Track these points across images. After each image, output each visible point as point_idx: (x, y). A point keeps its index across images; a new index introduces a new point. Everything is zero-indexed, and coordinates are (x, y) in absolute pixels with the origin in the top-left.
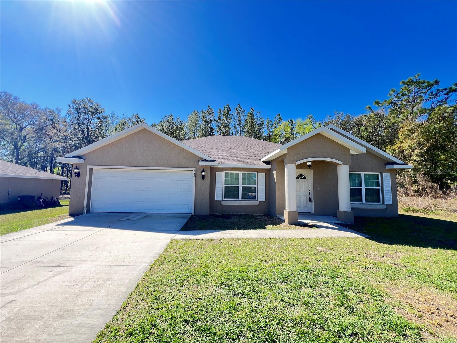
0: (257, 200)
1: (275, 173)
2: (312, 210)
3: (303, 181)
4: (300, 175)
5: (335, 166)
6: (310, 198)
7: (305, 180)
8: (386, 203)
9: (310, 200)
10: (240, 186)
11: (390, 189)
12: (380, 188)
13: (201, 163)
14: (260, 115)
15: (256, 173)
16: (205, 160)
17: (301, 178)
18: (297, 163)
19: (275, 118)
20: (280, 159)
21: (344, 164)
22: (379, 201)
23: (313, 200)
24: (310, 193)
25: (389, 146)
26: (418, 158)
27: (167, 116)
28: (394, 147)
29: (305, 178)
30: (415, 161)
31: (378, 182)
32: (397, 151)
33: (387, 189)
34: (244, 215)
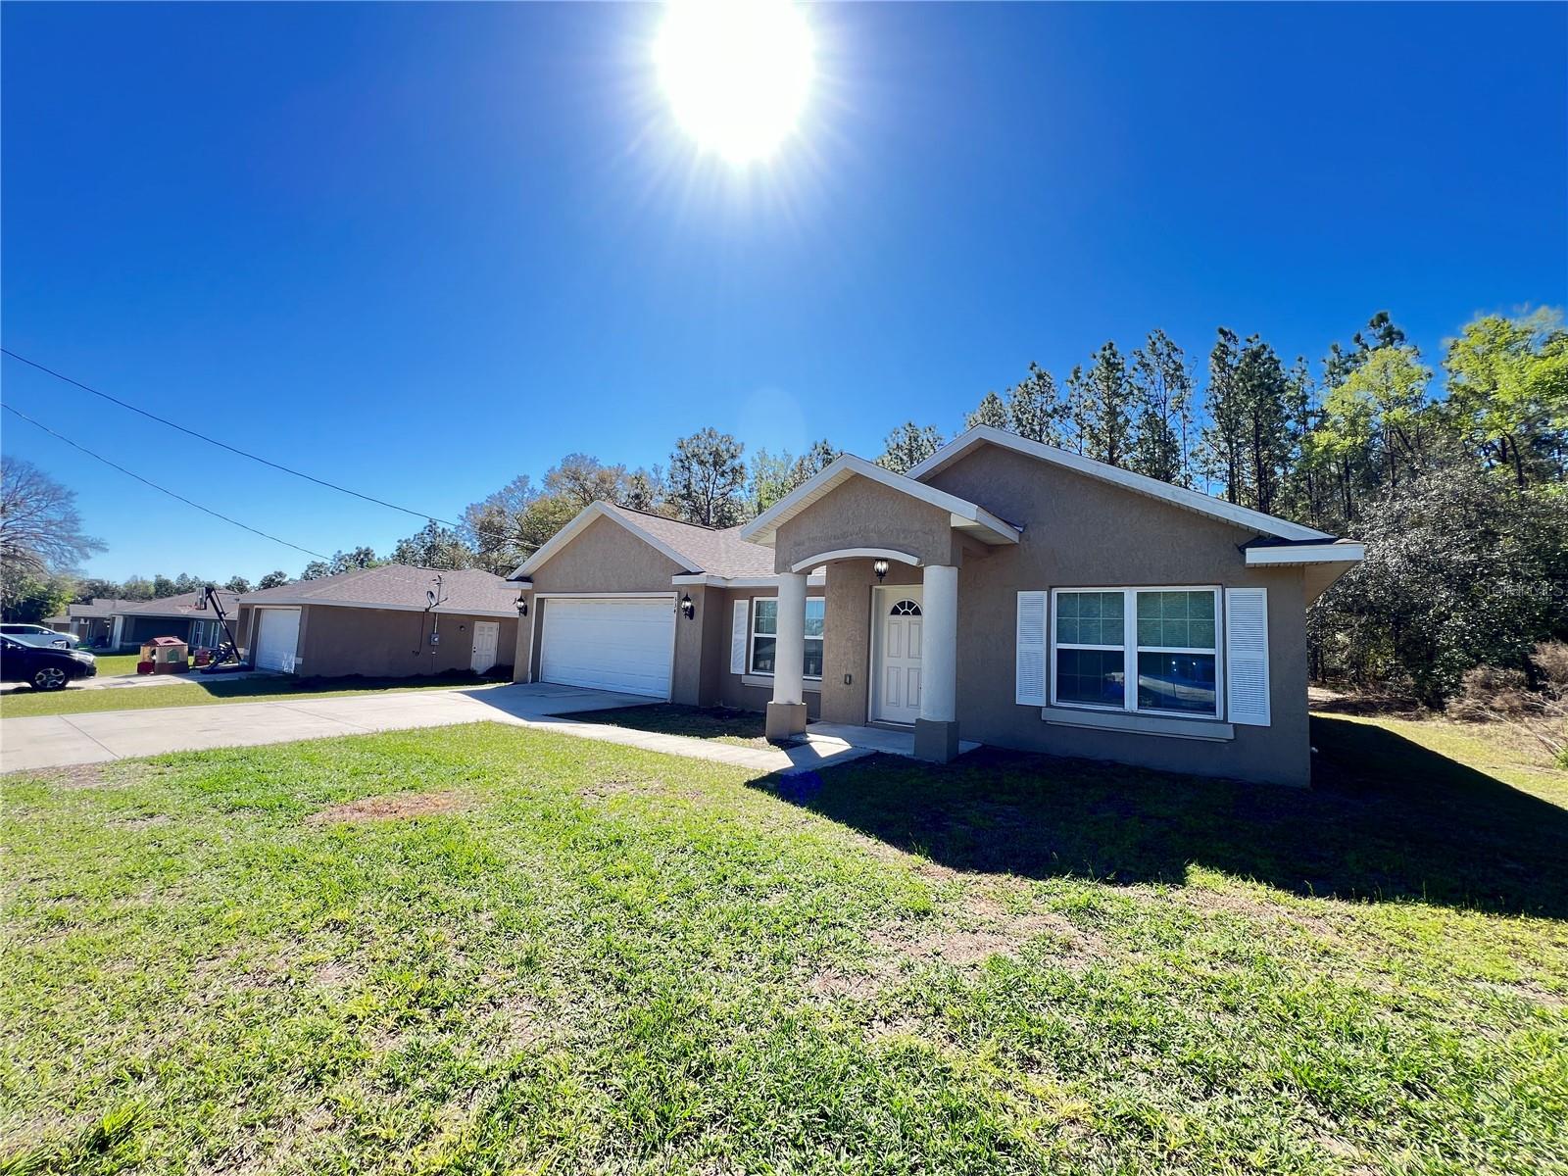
3: (909, 622)
4: (902, 604)
7: (916, 618)
8: (1238, 718)
16: (688, 573)
17: (906, 613)
18: (796, 568)
21: (925, 562)
22: (1212, 708)
29: (917, 612)
31: (1212, 628)
33: (1245, 654)
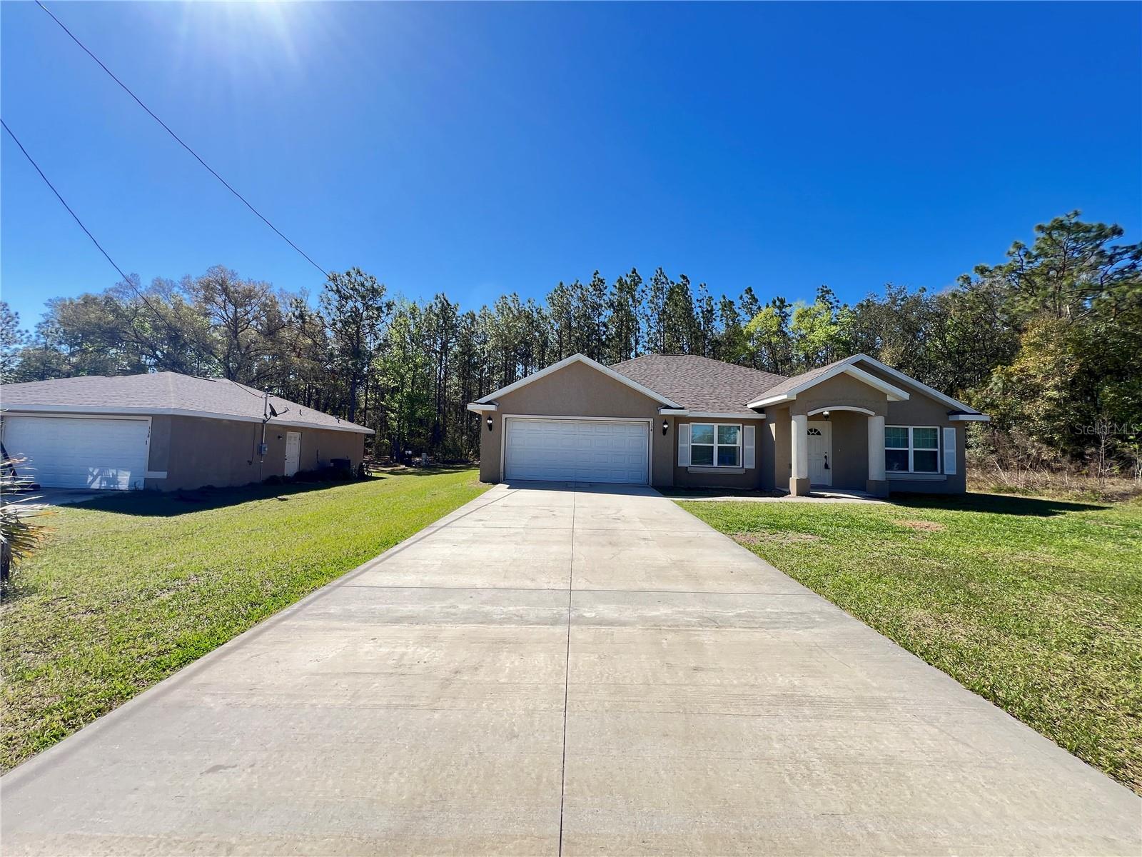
0: (741, 466)
1: (773, 426)
2: (829, 483)
3: (816, 438)
4: (812, 430)
5: (865, 417)
6: (826, 463)
7: (819, 436)
8: (946, 472)
9: (826, 466)
10: (716, 445)
11: (954, 451)
12: (938, 450)
13: (664, 412)
15: (741, 425)
16: (668, 407)
17: (813, 434)
18: (811, 414)
20: (785, 406)
21: (877, 415)
22: (936, 469)
23: (830, 466)
24: (826, 457)
25: (999, 367)
26: (1055, 394)
28: (1011, 369)
29: (819, 434)
30: (1050, 399)
31: (936, 441)
32: (1014, 379)
33: (950, 450)
34: (721, 489)
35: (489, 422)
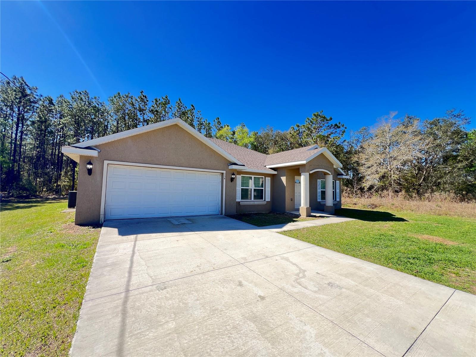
0: (264, 200)
1: (284, 178)
8: (337, 200)
10: (253, 188)
11: (339, 191)
14: (200, 115)
16: (235, 164)
18: (311, 172)
19: (214, 121)
21: (331, 174)
27: (77, 91)
34: (256, 213)
35: (90, 167)
